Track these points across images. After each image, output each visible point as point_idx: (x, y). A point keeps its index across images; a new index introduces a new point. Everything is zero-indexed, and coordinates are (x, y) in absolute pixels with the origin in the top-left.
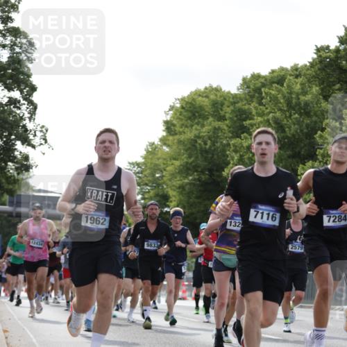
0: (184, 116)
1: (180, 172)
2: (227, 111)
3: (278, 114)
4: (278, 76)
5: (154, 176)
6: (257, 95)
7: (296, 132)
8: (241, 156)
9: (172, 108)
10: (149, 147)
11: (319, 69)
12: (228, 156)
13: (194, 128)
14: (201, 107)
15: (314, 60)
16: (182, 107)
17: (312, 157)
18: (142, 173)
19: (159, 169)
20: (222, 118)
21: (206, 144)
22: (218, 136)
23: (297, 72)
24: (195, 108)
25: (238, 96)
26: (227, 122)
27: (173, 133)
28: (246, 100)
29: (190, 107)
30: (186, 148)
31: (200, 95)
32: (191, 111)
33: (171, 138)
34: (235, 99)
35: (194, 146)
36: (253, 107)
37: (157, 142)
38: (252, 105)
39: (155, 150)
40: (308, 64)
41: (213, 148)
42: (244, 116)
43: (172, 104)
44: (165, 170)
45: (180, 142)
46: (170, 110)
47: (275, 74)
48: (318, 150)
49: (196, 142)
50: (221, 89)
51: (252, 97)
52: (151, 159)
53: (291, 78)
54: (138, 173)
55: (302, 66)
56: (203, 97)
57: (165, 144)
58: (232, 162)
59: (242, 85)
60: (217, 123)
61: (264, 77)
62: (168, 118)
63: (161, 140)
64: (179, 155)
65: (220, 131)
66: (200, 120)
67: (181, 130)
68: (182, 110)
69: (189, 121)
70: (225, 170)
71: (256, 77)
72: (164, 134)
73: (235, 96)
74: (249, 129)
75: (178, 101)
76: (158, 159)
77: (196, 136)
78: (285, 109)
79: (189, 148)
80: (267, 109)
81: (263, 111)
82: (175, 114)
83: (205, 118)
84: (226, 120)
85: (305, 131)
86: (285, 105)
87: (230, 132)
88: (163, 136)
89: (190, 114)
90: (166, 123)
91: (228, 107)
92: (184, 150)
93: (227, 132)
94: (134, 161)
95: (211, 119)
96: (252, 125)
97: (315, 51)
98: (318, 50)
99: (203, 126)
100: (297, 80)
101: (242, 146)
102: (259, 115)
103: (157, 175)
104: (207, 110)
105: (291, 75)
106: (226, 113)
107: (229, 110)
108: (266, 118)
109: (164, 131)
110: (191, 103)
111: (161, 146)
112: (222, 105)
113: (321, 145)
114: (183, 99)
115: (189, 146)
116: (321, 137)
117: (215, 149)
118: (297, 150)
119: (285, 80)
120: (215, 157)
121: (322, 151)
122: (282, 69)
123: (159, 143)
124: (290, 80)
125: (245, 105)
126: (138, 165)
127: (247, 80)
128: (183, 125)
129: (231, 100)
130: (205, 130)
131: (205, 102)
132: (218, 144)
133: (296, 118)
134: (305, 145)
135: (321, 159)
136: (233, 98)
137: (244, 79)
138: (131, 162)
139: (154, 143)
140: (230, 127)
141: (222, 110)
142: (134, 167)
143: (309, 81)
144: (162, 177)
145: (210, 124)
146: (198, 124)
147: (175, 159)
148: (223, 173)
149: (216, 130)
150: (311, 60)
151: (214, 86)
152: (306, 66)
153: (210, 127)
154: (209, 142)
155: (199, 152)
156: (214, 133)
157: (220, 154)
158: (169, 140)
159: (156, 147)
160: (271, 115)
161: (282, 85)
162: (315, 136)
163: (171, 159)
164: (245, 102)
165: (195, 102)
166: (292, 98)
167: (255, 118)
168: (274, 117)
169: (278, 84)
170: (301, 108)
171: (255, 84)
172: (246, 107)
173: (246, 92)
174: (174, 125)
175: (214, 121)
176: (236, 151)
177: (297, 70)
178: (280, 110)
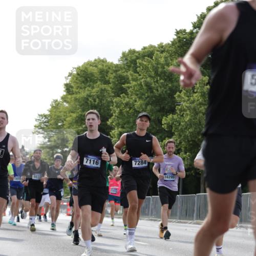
0: (79, 80)
1: (77, 122)
2: (111, 77)
3: (148, 79)
4: (148, 51)
5: (57, 124)
6: (132, 65)
7: (162, 92)
8: (121, 110)
9: (70, 74)
10: (53, 103)
11: (179, 47)
12: (111, 111)
13: (86, 89)
14: (92, 74)
15: (174, 40)
16: (78, 74)
17: (173, 111)
18: (48, 123)
19: (60, 120)
20: (107, 82)
21: (95, 101)
22: (104, 96)
23: (162, 48)
24: (87, 75)
25: (119, 66)
26: (111, 85)
27: (71, 93)
28: (125, 68)
29: (83, 74)
30: (81, 104)
31: (91, 65)
32: (84, 77)
33: (69, 96)
34: (117, 68)
35: (86, 102)
36: (129, 74)
37: (59, 99)
38: (129, 73)
39: (58, 105)
40: (170, 43)
41: (100, 105)
42: (123, 81)
43: (71, 72)
44: (65, 120)
45: (76, 99)
46: (69, 76)
47: (146, 50)
48: (177, 106)
49: (88, 99)
50: (106, 61)
51: (129, 66)
52: (55, 112)
53: (158, 53)
54: (45, 122)
55: (166, 45)
56: (93, 66)
57: (65, 101)
58: (114, 115)
59: (121, 58)
60: (103, 85)
61: (138, 52)
62: (68, 81)
63: (62, 98)
64: (75, 109)
65: (105, 92)
66: (91, 83)
67: (77, 90)
68: (78, 76)
69: (83, 84)
70: (109, 120)
71: (132, 52)
72: (65, 93)
73: (117, 66)
74: (127, 90)
75: (75, 70)
76: (60, 112)
77: (88, 95)
78: (153, 76)
79: (83, 104)
80: (140, 75)
81: (137, 77)
82: (73, 79)
83: (95, 82)
84: (110, 83)
85: (169, 92)
86: (153, 73)
87: (113, 92)
88: (64, 95)
89: (83, 79)
90: (66, 85)
91: (112, 74)
92: (79, 105)
93: (110, 92)
94: (42, 114)
95: (99, 83)
96: (129, 88)
97: (175, 34)
98: (178, 33)
99: (93, 88)
100: (161, 55)
101: (122, 103)
102: (134, 80)
103: (59, 124)
104: (95, 76)
105: (157, 51)
106: (110, 78)
107: (112, 76)
108: (139, 82)
109: (64, 91)
110: (84, 71)
111: (63, 102)
112: (107, 72)
113: (180, 103)
114: (78, 68)
115: (83, 102)
116: (179, 96)
117: (102, 105)
118: (162, 106)
119: (153, 55)
120: (102, 111)
121: (180, 107)
122: (151, 46)
123: (61, 100)
124: (157, 54)
125: (124, 72)
126: (45, 116)
127: (126, 54)
128: (78, 87)
129: (114, 69)
130: (95, 91)
131: (95, 70)
132: (104, 102)
133: (162, 83)
134: (168, 103)
135: (178, 113)
136: (115, 67)
137: (124, 54)
138: (40, 114)
139: (57, 101)
140: (113, 89)
141: (107, 76)
142: (42, 118)
143: (171, 56)
144: (63, 125)
145: (98, 86)
146: (89, 86)
147: (72, 112)
148: (108, 122)
149: (103, 91)
150: (172, 40)
151: (102, 58)
152: (169, 44)
153: (98, 89)
154: (97, 100)
155: (90, 107)
156: (101, 93)
157: (106, 108)
158: (68, 98)
159: (59, 104)
160: (143, 80)
161: (152, 58)
162: (175, 96)
163: (69, 113)
164: (124, 70)
165: (87, 70)
166: (158, 68)
167: (131, 82)
168: (145, 81)
169: (148, 57)
170: (165, 75)
171: (131, 57)
172: (125, 74)
173: (125, 63)
174: (72, 87)
175: (101, 84)
176: (117, 107)
177: (162, 47)
178: (150, 76)
